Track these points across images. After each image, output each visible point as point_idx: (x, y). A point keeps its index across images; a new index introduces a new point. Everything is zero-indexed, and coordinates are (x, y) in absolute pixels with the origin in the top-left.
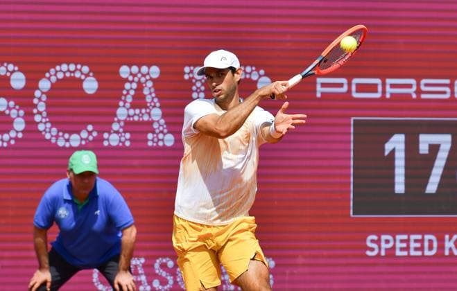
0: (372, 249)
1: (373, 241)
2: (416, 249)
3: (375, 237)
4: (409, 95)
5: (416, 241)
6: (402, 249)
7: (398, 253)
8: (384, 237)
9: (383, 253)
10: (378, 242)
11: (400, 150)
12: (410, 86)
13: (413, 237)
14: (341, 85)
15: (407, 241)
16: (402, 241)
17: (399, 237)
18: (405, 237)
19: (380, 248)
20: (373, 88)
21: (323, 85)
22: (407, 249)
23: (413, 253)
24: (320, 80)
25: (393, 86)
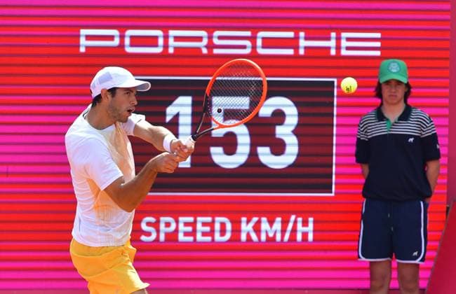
0: (149, 234)
1: (149, 224)
2: (204, 234)
3: (151, 219)
4: (199, 49)
5: (204, 224)
6: (186, 234)
7: (181, 237)
8: (164, 219)
9: (162, 238)
10: (156, 225)
11: (185, 115)
12: (199, 39)
13: (200, 219)
14: (111, 38)
15: (194, 224)
16: (186, 224)
17: (182, 219)
18: (191, 219)
19: (158, 231)
20: (152, 41)
21: (89, 38)
22: (193, 233)
23: (199, 238)
24: (84, 32)
25: (177, 39)
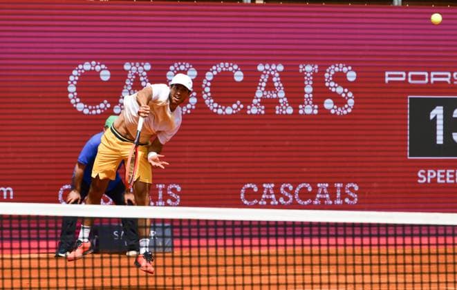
0: (422, 179)
1: (422, 174)
2: (451, 179)
3: (423, 171)
4: (446, 82)
5: (450, 173)
6: (441, 179)
7: (439, 181)
8: (429, 171)
9: (429, 180)
10: (426, 174)
12: (446, 76)
13: (449, 171)
14: (401, 76)
15: (445, 174)
16: (441, 174)
17: (439, 171)
18: (444, 171)
19: (427, 177)
21: (390, 76)
22: (445, 178)
23: (448, 181)
24: (387, 74)
25: (435, 76)
